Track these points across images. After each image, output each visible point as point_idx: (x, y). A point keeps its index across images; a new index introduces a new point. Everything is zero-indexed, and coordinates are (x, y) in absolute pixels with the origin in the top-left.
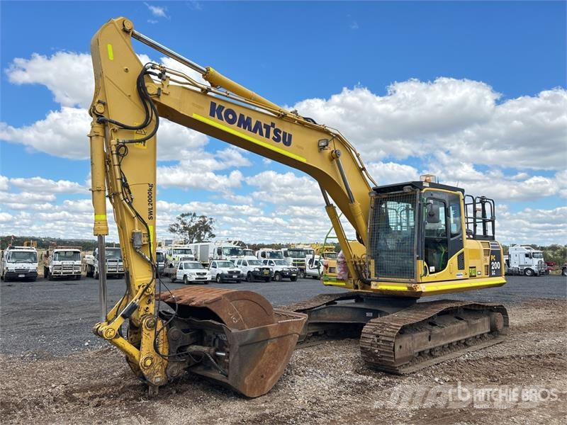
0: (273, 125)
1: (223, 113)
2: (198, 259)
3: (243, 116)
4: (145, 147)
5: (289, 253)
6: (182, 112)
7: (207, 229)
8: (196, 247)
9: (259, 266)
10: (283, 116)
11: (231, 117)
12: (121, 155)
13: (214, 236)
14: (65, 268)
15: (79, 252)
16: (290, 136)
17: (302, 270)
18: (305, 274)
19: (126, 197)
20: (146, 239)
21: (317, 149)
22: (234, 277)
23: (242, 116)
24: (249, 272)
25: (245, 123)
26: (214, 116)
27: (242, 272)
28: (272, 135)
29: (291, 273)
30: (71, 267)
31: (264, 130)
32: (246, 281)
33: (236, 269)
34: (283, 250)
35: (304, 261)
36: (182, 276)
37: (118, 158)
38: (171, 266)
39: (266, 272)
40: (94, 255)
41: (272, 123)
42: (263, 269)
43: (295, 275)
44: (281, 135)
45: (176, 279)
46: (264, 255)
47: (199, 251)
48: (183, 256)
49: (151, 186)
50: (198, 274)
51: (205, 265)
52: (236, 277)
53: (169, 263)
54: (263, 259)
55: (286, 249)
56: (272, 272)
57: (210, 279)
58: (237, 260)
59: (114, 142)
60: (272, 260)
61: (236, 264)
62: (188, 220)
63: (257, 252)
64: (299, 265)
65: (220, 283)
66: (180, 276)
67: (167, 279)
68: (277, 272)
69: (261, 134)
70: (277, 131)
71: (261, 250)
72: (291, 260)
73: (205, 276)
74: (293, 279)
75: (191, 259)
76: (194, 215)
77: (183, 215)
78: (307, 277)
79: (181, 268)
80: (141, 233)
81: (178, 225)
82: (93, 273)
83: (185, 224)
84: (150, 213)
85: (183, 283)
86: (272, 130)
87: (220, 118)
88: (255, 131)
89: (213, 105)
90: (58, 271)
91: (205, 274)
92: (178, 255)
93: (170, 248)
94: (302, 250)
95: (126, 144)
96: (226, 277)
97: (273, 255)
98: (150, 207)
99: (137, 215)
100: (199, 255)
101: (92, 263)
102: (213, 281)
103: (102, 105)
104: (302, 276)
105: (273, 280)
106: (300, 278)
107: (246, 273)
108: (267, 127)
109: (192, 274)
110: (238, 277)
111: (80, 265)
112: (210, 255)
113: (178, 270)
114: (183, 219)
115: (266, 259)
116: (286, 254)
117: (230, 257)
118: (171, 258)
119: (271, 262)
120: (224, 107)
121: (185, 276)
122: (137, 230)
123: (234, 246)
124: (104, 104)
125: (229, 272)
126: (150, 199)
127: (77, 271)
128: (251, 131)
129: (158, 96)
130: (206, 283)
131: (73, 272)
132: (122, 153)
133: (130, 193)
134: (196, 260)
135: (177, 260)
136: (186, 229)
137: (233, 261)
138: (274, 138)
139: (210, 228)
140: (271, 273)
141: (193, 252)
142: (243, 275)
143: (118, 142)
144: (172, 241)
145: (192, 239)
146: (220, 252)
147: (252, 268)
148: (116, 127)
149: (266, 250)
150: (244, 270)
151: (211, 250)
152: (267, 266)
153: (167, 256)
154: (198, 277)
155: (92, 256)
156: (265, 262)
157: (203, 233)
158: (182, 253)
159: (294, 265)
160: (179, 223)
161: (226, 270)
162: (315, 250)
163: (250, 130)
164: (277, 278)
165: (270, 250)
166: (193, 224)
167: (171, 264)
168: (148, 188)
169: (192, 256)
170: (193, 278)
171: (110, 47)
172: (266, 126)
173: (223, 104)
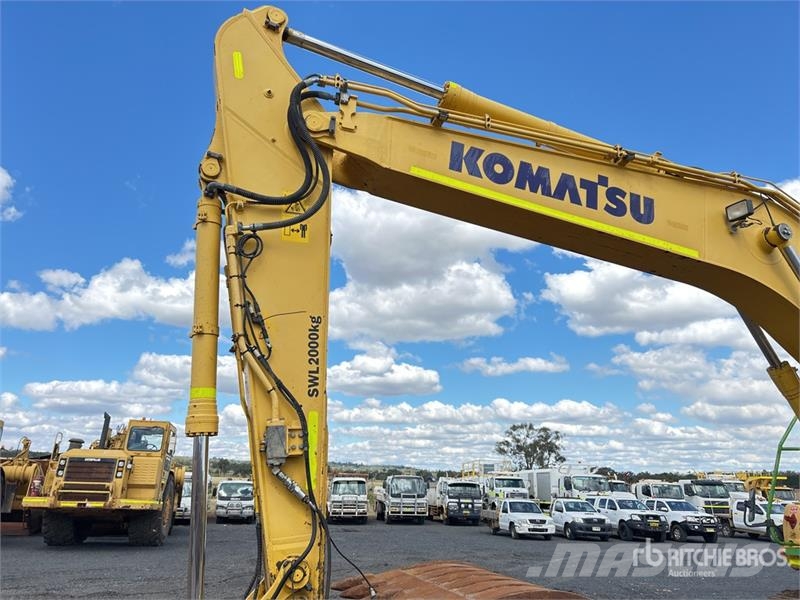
0: (603, 181)
1: (480, 163)
2: (536, 495)
3: (529, 165)
4: (306, 240)
5: (697, 489)
6: (385, 165)
7: (552, 448)
8: (530, 475)
9: (638, 512)
10: (625, 158)
11: (499, 169)
12: (246, 256)
13: (562, 459)
14: (346, 506)
15: (364, 483)
16: (649, 203)
17: (725, 521)
18: (733, 529)
19: (253, 344)
20: (298, 442)
21: (723, 227)
22: (594, 529)
23: (525, 167)
24: (622, 521)
25: (533, 180)
26: (459, 170)
27: (608, 521)
28: (602, 200)
29: (703, 526)
30: (355, 504)
31: (583, 193)
32: (618, 537)
33: (596, 516)
34: (682, 483)
35: (727, 503)
36: (508, 525)
37: (240, 262)
38: (493, 506)
39: (654, 523)
40: (384, 487)
41: (600, 176)
42: (648, 516)
43: (712, 530)
44: (627, 201)
45: (498, 529)
46: (647, 491)
47: (535, 483)
48: (510, 490)
49: (317, 320)
50: (532, 521)
51: (544, 507)
52: (599, 529)
53: (491, 501)
54: (645, 499)
55: (689, 482)
56: (665, 523)
57: (554, 532)
58: (598, 500)
59: (232, 229)
60: (663, 500)
61: (596, 506)
62: (522, 434)
63: (633, 486)
64: (716, 511)
65: (570, 539)
66: (504, 525)
67: (486, 528)
68: (674, 523)
69: (575, 199)
70: (613, 193)
71: (642, 483)
72: (699, 502)
73: (544, 526)
74: (710, 539)
75: (523, 496)
76: (531, 427)
77: (514, 428)
78: (736, 533)
79: (505, 511)
80: (283, 427)
81: (507, 444)
82: (383, 514)
83: (518, 441)
84: (314, 381)
85: (510, 535)
86: (602, 191)
87: (473, 171)
88: (559, 195)
89: (457, 149)
90: (337, 510)
91: (543, 522)
92: (503, 489)
93: (490, 477)
94: (720, 484)
95: (258, 233)
96: (581, 529)
97: (663, 492)
98: (314, 367)
99: (280, 386)
100: (536, 489)
101: (383, 499)
102: (560, 535)
103: (216, 162)
104: (726, 533)
105: (670, 538)
106: (724, 536)
107: (616, 523)
108: (591, 187)
109: (523, 522)
110: (603, 530)
111: (366, 502)
112: (554, 490)
113: (501, 513)
114: (514, 433)
115: (651, 499)
116: (689, 491)
117: (586, 493)
118: (492, 494)
119: (660, 506)
120: (483, 151)
121: (512, 524)
122: (276, 422)
123: (592, 475)
124: (220, 160)
125: (586, 520)
126: (313, 349)
127: (361, 510)
128: (549, 194)
129: (331, 133)
130: (548, 537)
131: (357, 511)
132: (248, 251)
133: (265, 336)
134: (532, 497)
135: (501, 496)
136: (520, 448)
137: (593, 501)
138: (608, 208)
139: (557, 448)
140: (663, 524)
141: (526, 483)
142: (610, 527)
143: (241, 229)
144: (493, 466)
145: (531, 465)
146: (568, 485)
147: (626, 514)
148: (241, 200)
149: (650, 482)
150: (612, 518)
151: (554, 482)
152: (654, 512)
153: (487, 490)
154: (532, 526)
155: (382, 488)
156: (650, 505)
157: (546, 454)
158: (508, 486)
159: (707, 510)
160: (510, 440)
161: (579, 517)
162: (746, 484)
163: (546, 192)
164: (677, 535)
165: (658, 482)
166: (530, 441)
167: (494, 504)
168: (309, 324)
169: (525, 491)
170: (524, 528)
171: (237, 57)
172: (585, 183)
173: (479, 145)
